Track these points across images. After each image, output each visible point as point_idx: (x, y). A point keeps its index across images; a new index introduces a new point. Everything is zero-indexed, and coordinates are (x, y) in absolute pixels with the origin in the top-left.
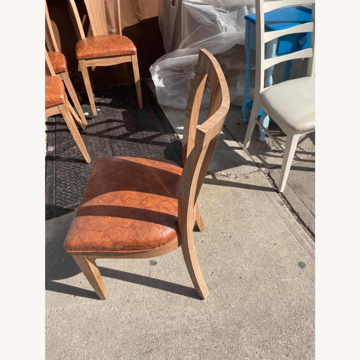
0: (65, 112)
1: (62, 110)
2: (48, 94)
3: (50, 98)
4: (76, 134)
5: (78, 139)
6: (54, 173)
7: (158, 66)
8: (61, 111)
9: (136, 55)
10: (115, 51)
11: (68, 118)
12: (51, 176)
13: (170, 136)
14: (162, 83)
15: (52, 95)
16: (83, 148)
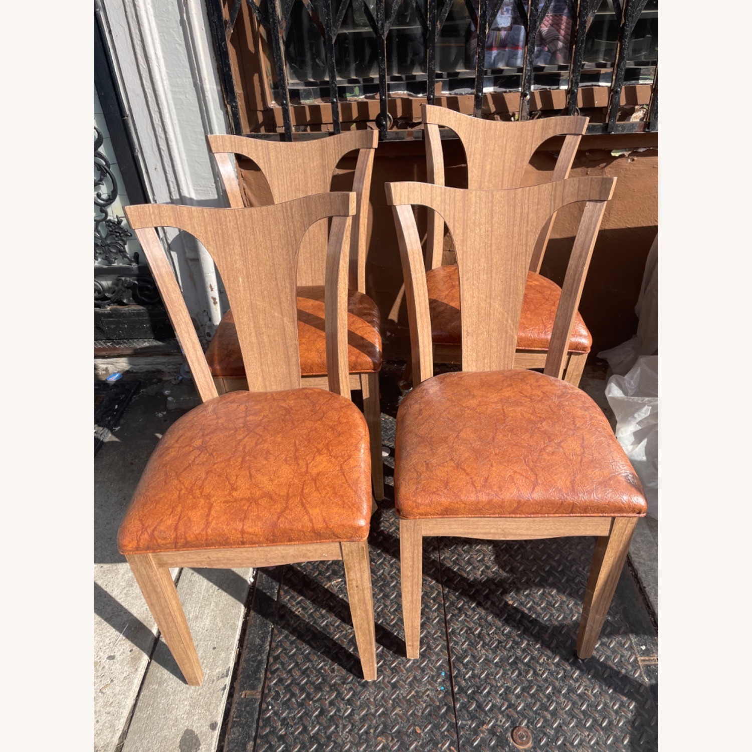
0: (356, 561)
1: (348, 555)
2: (323, 503)
3: (324, 521)
4: (364, 615)
5: (366, 626)
6: (259, 679)
7: (650, 408)
8: (344, 555)
9: (585, 356)
10: (528, 340)
11: (358, 575)
12: (248, 692)
13: (644, 648)
14: (643, 449)
15: (335, 510)
16: (369, 647)
